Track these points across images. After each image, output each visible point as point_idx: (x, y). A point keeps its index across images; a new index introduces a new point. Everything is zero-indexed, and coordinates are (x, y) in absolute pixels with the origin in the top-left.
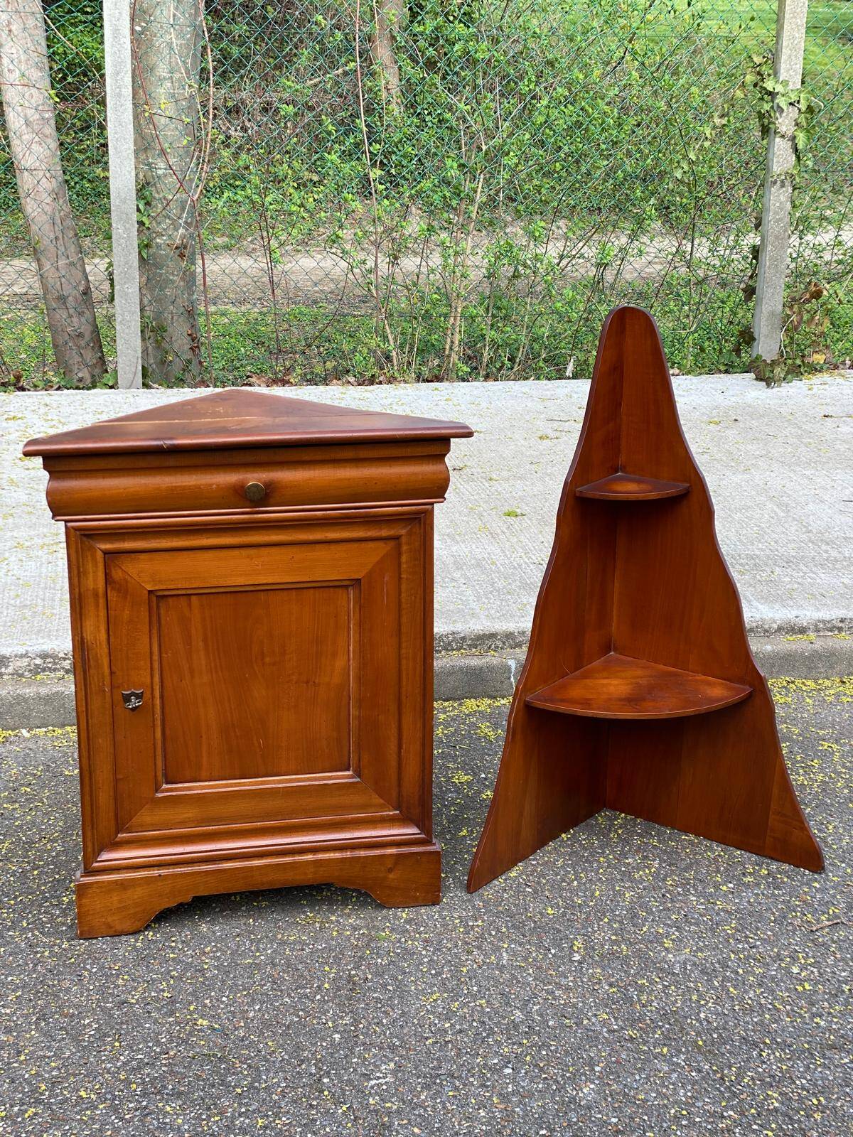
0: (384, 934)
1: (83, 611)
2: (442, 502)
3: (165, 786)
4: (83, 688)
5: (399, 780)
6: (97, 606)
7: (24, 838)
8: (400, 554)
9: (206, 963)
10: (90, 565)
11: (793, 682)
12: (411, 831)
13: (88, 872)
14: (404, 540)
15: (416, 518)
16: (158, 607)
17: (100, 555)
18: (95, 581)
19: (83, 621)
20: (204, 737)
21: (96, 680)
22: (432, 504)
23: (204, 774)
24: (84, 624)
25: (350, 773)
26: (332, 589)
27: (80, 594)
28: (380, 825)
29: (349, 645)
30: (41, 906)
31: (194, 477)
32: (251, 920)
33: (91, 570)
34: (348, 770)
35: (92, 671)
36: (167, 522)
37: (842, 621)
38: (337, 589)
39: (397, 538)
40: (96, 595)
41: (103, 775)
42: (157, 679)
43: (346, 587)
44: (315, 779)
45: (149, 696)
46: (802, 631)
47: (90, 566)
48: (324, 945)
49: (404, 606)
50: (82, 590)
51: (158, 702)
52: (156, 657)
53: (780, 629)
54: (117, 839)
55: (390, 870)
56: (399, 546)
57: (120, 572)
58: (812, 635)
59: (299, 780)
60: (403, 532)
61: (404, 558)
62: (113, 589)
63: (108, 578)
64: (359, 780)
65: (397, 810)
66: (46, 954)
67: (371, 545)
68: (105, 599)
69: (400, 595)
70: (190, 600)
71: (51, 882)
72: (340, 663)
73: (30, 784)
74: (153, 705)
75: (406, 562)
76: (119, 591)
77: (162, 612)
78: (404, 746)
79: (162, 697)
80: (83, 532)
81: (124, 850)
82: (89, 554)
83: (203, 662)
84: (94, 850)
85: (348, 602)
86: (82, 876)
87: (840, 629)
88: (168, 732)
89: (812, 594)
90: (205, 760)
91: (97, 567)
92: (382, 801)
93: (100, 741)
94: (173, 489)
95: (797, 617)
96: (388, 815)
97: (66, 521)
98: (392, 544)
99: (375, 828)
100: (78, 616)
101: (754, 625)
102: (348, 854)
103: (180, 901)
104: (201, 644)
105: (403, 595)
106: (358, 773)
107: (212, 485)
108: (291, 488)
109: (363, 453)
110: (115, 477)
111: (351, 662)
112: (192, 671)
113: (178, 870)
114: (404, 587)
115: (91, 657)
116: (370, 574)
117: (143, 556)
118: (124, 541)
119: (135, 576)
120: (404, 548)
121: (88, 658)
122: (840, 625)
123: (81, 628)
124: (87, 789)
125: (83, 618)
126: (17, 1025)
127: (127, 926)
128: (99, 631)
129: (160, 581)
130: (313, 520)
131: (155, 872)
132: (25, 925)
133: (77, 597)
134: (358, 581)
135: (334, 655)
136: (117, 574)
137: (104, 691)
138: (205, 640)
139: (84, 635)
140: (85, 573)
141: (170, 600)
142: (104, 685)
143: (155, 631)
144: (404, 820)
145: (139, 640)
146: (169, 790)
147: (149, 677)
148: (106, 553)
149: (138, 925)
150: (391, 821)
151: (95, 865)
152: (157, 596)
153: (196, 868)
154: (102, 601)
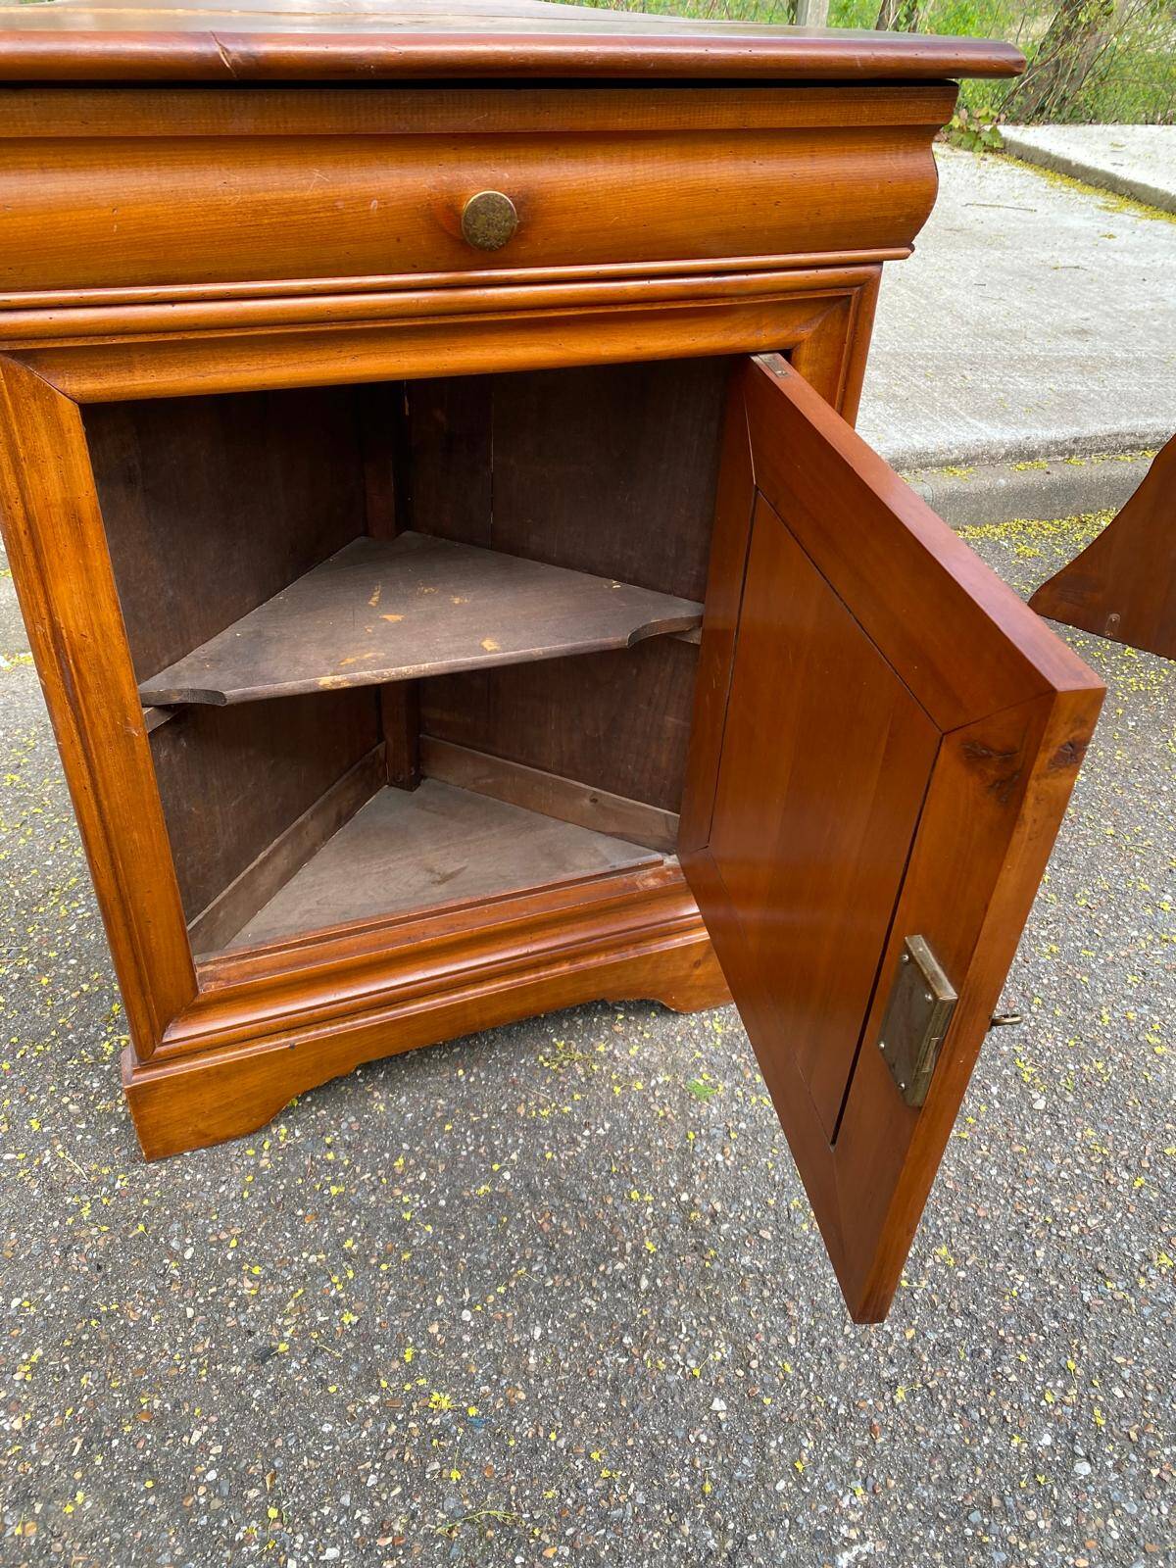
0: (701, 1082)
1: (46, 559)
2: (904, 257)
4: (77, 738)
6: (82, 545)
7: (17, 893)
9: (406, 1207)
11: (1029, 526)
13: (146, 1058)
15: (842, 299)
17: (67, 411)
18: (66, 480)
19: (49, 585)
21: (106, 715)
22: (878, 262)
24: (53, 594)
27: (28, 519)
30: (62, 1070)
31: (317, 174)
32: (461, 1072)
35: (94, 698)
36: (246, 313)
37: (1076, 441)
40: (76, 517)
46: (1031, 456)
47: (44, 443)
48: (607, 1126)
50: (33, 507)
53: (1007, 455)
54: (197, 1000)
55: (697, 964)
58: (1043, 462)
60: (805, 333)
66: (86, 1212)
71: (76, 1001)
73: (19, 766)
80: (5, 346)
82: (35, 407)
84: (152, 1026)
86: (135, 1072)
87: (1072, 452)
89: (1027, 406)
91: (65, 442)
94: (261, 209)
95: (1028, 438)
100: (34, 575)
101: (980, 450)
103: (334, 1077)
107: (366, 200)
110: (76, 168)
113: (327, 1030)
115: (83, 667)
118: (130, 367)
121: (78, 670)
122: (1073, 446)
123: (48, 602)
124: (121, 933)
125: (48, 579)
126: (42, 1468)
127: (237, 1128)
128: (97, 606)
131: (281, 1043)
132: (36, 1126)
133: (21, 526)
137: (130, 736)
139: (60, 619)
140: (34, 461)
142: (127, 723)
148: (86, 406)
149: (257, 1122)
151: (160, 1049)
153: (361, 1022)
154: (92, 531)
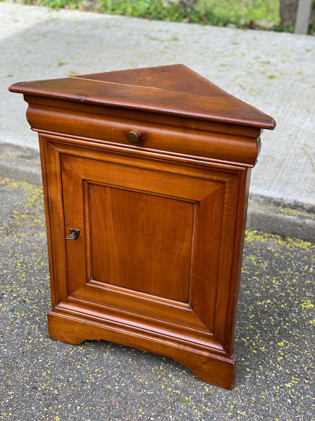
0: (187, 399)
1: (48, 182)
2: (253, 168)
3: (92, 281)
5: (214, 318)
6: (57, 181)
8: (224, 193)
9: (89, 379)
10: (53, 158)
12: (219, 347)
14: (227, 185)
15: (235, 174)
16: (89, 189)
17: (57, 155)
18: (55, 167)
19: (49, 187)
20: (112, 262)
21: (57, 219)
23: (111, 281)
24: (49, 189)
25: (188, 305)
26: (184, 203)
27: (46, 173)
28: (201, 338)
29: (192, 237)
32: (131, 360)
33: (53, 160)
34: (187, 303)
35: (54, 214)
38: (187, 203)
39: (224, 183)
40: (56, 175)
41: (61, 266)
42: (87, 226)
43: (193, 204)
44: (169, 303)
45: (83, 234)
49: (224, 224)
50: (47, 171)
51: (88, 238)
52: (87, 215)
54: (68, 299)
55: (204, 363)
56: (224, 188)
57: (68, 165)
59: (159, 300)
60: (227, 180)
61: (226, 196)
62: (65, 174)
63: (62, 168)
64: (192, 310)
65: (212, 333)
66: (30, 341)
67: (208, 183)
68: (60, 178)
69: (222, 217)
70: (106, 189)
72: (186, 245)
74: (85, 239)
75: (228, 199)
76: (68, 175)
77: (91, 191)
78: (218, 302)
79: (91, 236)
80: (47, 140)
81: (71, 305)
82: (52, 152)
83: (112, 224)
84: (56, 301)
85: (193, 212)
86: (51, 311)
88: (94, 254)
90: (112, 274)
91: (56, 160)
92: (204, 325)
93: (59, 249)
96: (206, 334)
97: (39, 132)
98: (220, 185)
99: (198, 339)
102: (182, 347)
103: (95, 339)
104: (111, 214)
105: (224, 217)
106: (192, 306)
107: (112, 128)
108: (157, 139)
109: (202, 127)
110: (61, 112)
111: (193, 246)
112: (106, 229)
113: (95, 324)
114: (225, 213)
115: (53, 207)
116: (206, 199)
117: (80, 160)
118: (69, 149)
119: (76, 170)
120: (227, 190)
121: (51, 207)
125: (49, 185)
127: (70, 340)
128: (57, 194)
129: (88, 175)
130: (171, 161)
131: (84, 321)
132: (37, 319)
134: (198, 202)
135: (183, 240)
136: (67, 166)
138: (113, 212)
140: (50, 162)
141: (95, 186)
142: (60, 222)
143: (86, 201)
144: (215, 340)
145: (78, 204)
146: (93, 283)
147: (83, 225)
148: (60, 154)
149: (75, 342)
150: (208, 338)
151: (56, 307)
152: (88, 183)
154: (59, 178)
